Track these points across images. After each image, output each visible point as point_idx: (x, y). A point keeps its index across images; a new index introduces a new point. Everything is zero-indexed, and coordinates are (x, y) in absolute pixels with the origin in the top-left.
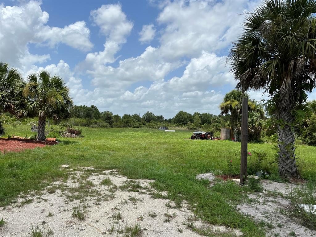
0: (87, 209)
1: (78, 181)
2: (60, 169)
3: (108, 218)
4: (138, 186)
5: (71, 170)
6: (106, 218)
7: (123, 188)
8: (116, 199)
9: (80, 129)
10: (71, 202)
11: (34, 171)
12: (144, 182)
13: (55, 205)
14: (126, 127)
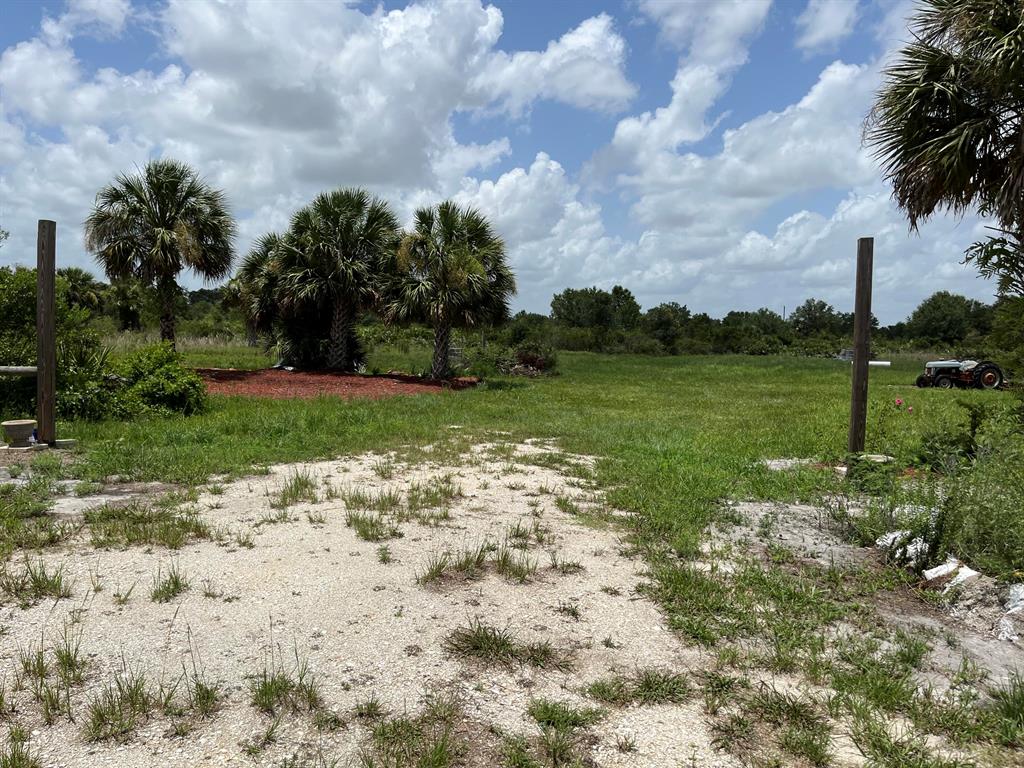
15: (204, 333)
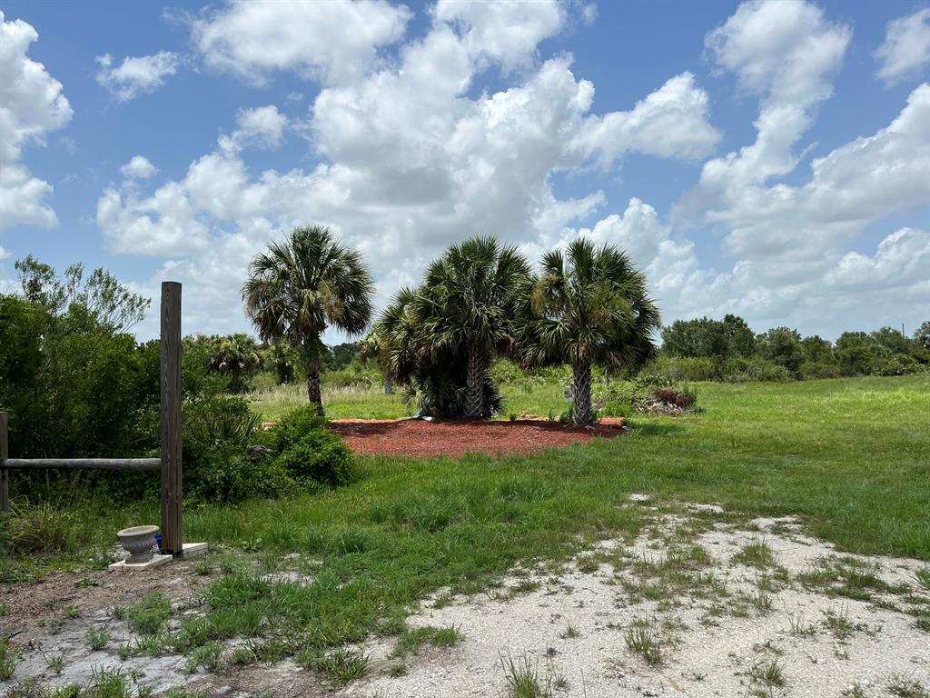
0: (674, 634)
1: (666, 545)
2: (625, 506)
3: (738, 674)
4: (869, 581)
5: (654, 511)
6: (729, 673)
7: (811, 582)
8: (776, 614)
9: (690, 391)
10: (634, 606)
11: (555, 506)
12: (898, 567)
13: (590, 606)
14: (851, 375)
15: (347, 383)
